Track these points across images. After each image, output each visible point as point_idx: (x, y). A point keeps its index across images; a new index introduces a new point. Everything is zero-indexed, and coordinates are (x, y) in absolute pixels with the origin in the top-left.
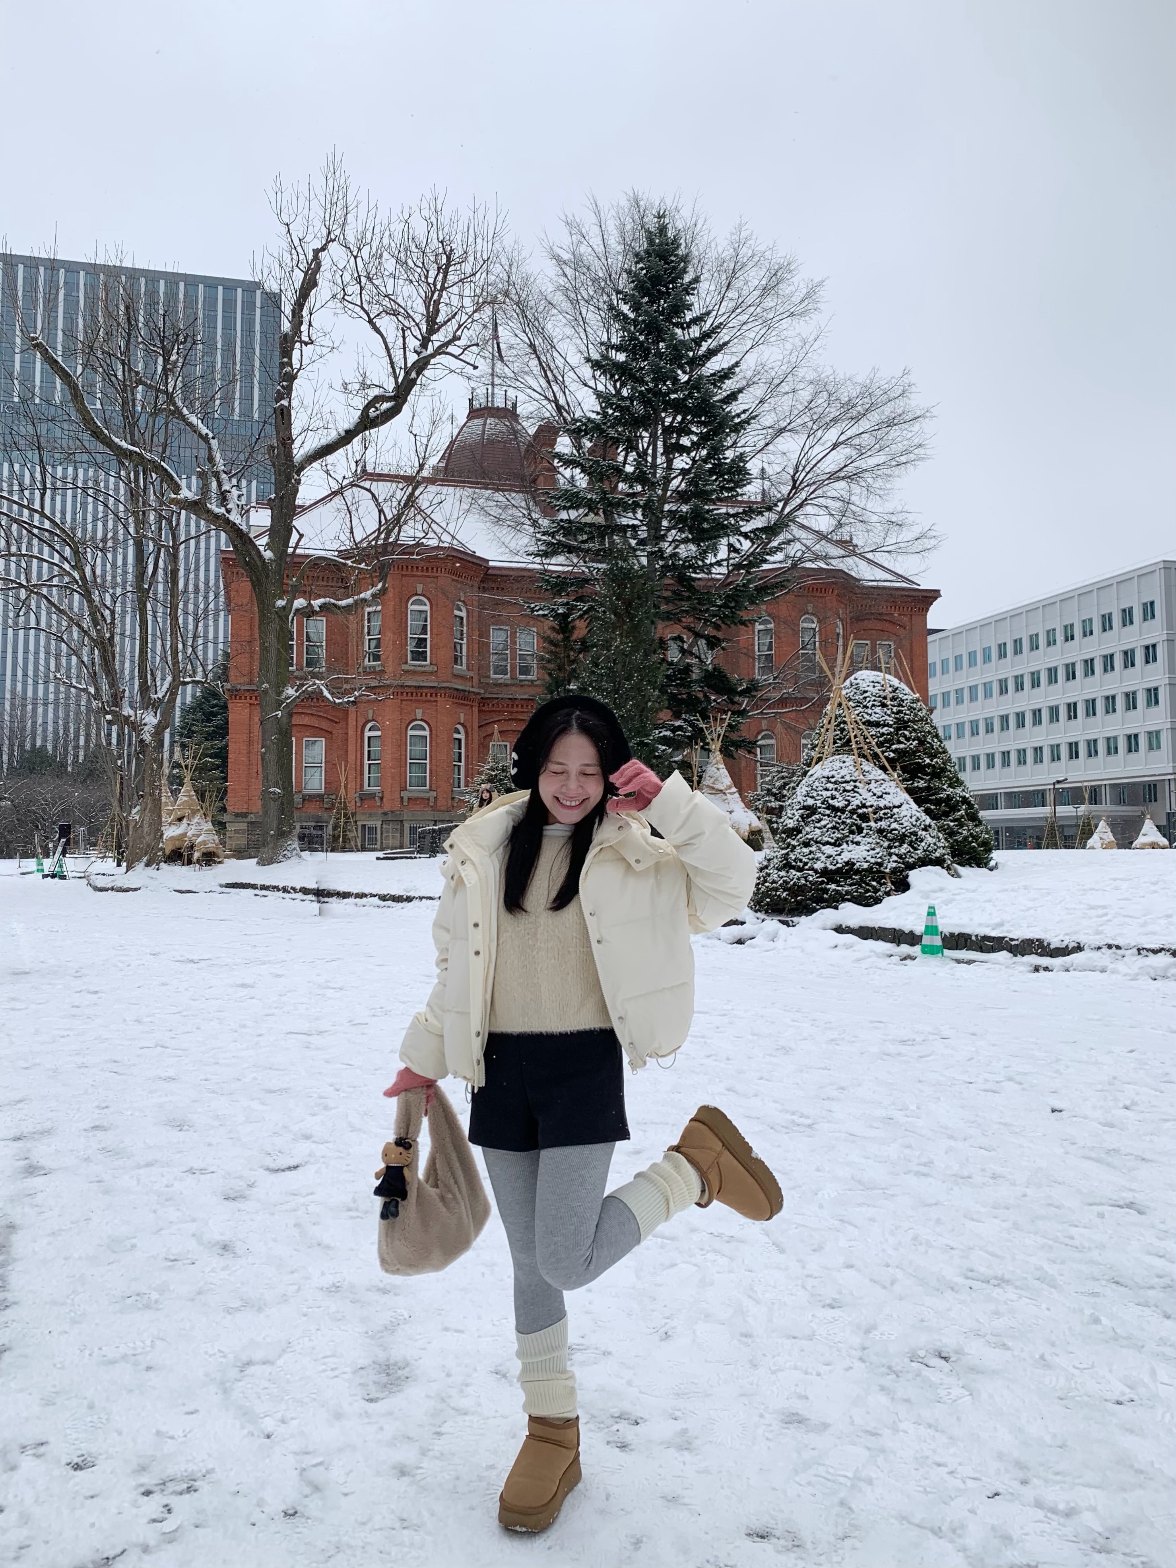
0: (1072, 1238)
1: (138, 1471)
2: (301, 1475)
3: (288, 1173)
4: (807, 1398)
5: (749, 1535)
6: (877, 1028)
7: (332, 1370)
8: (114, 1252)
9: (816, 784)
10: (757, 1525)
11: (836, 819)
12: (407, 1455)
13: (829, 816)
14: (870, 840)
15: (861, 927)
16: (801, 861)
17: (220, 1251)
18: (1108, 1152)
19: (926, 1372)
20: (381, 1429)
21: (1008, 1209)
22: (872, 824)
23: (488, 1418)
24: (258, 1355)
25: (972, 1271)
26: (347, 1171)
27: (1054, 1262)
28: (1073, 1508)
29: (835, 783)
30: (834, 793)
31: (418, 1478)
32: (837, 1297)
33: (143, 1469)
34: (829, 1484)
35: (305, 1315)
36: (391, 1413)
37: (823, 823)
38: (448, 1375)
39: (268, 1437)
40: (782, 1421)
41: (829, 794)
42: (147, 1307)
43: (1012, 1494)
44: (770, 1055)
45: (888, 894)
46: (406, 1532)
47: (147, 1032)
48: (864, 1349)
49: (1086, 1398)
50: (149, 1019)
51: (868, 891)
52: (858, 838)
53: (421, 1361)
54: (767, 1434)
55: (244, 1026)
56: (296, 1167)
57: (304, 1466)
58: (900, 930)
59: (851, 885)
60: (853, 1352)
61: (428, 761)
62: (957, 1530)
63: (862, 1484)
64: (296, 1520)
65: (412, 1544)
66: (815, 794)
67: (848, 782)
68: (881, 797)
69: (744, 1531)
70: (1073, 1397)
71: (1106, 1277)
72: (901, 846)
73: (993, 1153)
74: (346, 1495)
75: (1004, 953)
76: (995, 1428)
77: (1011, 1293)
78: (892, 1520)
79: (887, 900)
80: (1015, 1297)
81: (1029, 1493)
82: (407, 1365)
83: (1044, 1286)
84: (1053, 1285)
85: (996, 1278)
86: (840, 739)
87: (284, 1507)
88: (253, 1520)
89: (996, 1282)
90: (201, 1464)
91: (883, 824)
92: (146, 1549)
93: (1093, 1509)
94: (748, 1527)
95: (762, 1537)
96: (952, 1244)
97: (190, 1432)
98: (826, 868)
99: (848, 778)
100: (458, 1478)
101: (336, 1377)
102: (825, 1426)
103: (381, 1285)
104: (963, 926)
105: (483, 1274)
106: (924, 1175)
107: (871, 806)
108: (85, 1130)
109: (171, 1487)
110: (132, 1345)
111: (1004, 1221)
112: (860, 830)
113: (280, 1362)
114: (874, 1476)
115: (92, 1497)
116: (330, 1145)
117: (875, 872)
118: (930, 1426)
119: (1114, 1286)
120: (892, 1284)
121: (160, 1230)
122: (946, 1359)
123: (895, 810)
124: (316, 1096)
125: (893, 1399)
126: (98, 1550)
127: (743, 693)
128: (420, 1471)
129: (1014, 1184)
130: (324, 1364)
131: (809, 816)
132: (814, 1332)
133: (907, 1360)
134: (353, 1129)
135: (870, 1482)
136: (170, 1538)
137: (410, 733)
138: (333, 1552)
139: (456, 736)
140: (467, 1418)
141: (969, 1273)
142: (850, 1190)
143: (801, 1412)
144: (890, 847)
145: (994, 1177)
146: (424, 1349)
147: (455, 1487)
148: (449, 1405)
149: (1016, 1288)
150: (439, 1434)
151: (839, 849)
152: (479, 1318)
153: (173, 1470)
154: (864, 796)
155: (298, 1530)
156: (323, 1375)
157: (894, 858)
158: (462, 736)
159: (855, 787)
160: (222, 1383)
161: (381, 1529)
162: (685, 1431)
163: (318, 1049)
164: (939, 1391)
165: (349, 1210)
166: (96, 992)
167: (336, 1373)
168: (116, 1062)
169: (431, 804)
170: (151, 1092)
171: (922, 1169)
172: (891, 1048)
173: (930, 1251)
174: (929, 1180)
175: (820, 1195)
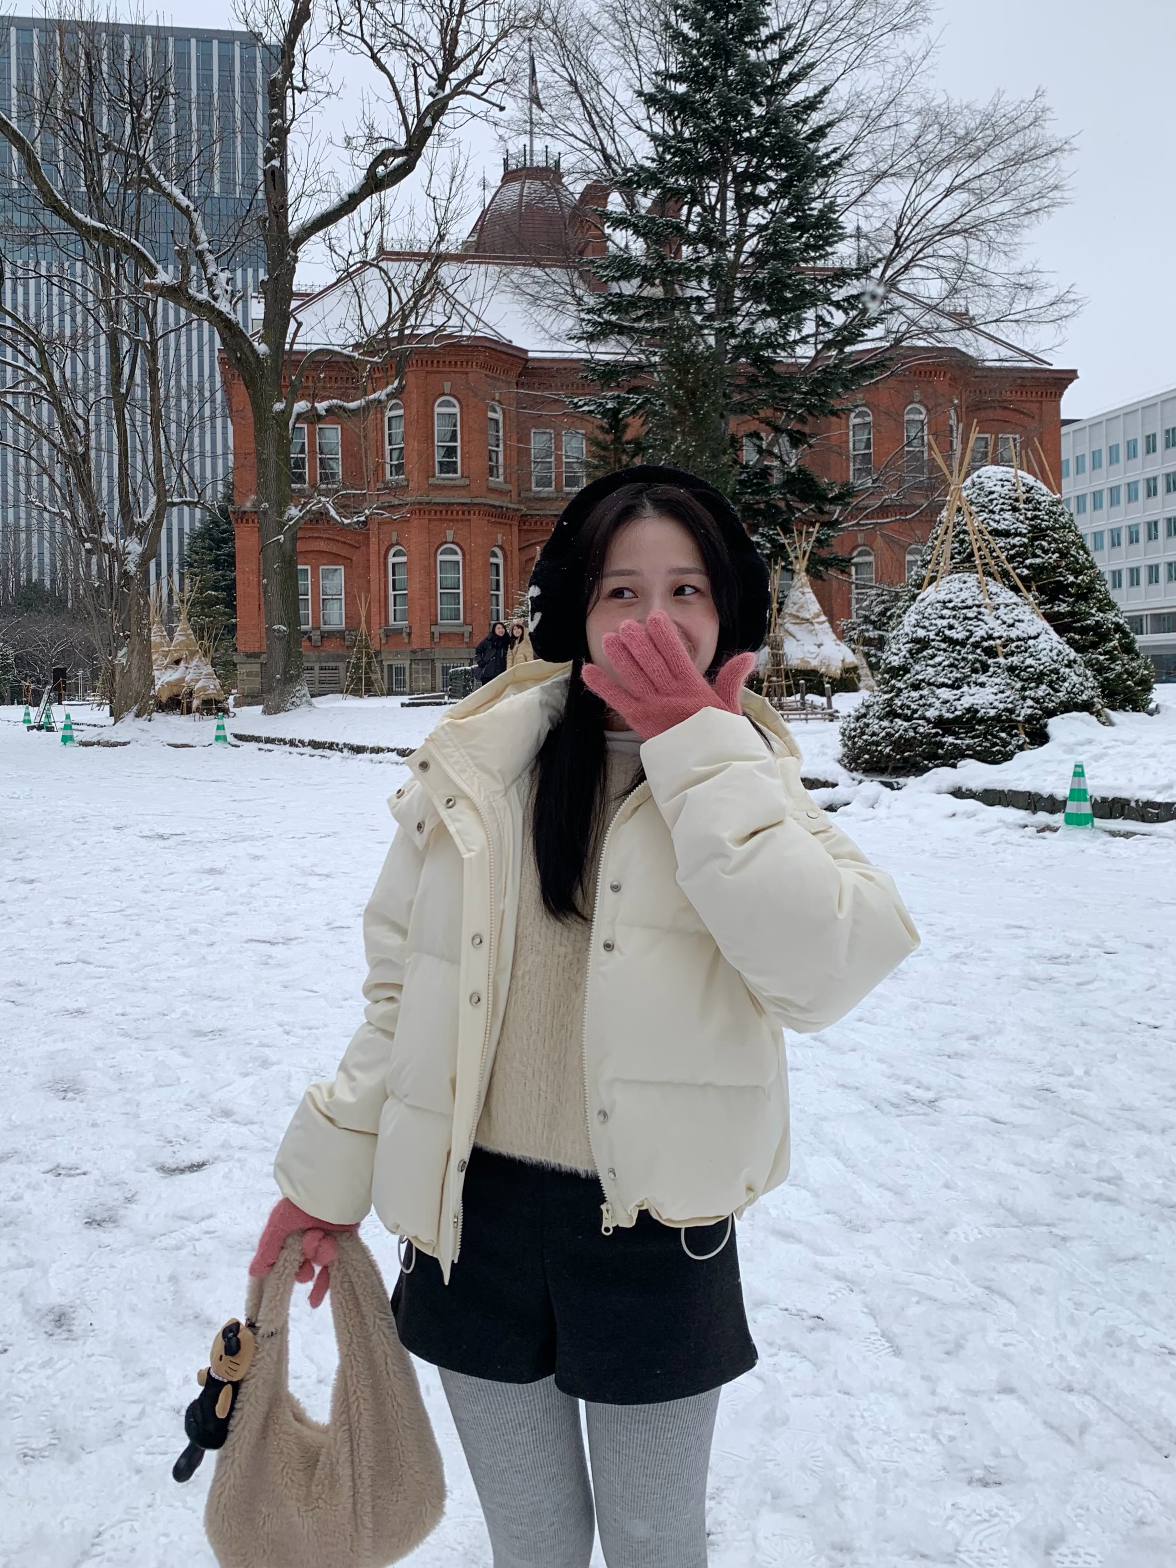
6: (1016, 937)
9: (929, 610)
11: (955, 655)
13: (945, 650)
14: (998, 680)
15: (986, 791)
16: (909, 707)
22: (1001, 660)
29: (953, 609)
30: (952, 621)
37: (938, 659)
41: (945, 622)
45: (1021, 748)
47: (73, 940)
50: (82, 920)
51: (995, 745)
52: (983, 678)
55: (194, 931)
58: (1037, 794)
59: (973, 738)
61: (461, 591)
66: (927, 623)
67: (970, 607)
68: (1013, 625)
72: (1037, 687)
79: (1019, 756)
86: (959, 553)
91: (1015, 660)
98: (941, 716)
99: (969, 602)
104: (1120, 789)
107: (1000, 637)
112: (985, 668)
116: (255, 1128)
117: (1005, 721)
123: (1031, 642)
127: (835, 500)
131: (920, 651)
137: (440, 558)
139: (493, 560)
144: (1023, 689)
151: (958, 692)
154: (991, 625)
157: (1030, 702)
158: (500, 561)
159: (980, 613)
163: (279, 965)
168: (19, 985)
169: (466, 640)
170: (46, 1034)
171: (1108, 1190)
172: (1039, 969)
173: (1138, 1359)
174: (1119, 1209)
175: (951, 1237)
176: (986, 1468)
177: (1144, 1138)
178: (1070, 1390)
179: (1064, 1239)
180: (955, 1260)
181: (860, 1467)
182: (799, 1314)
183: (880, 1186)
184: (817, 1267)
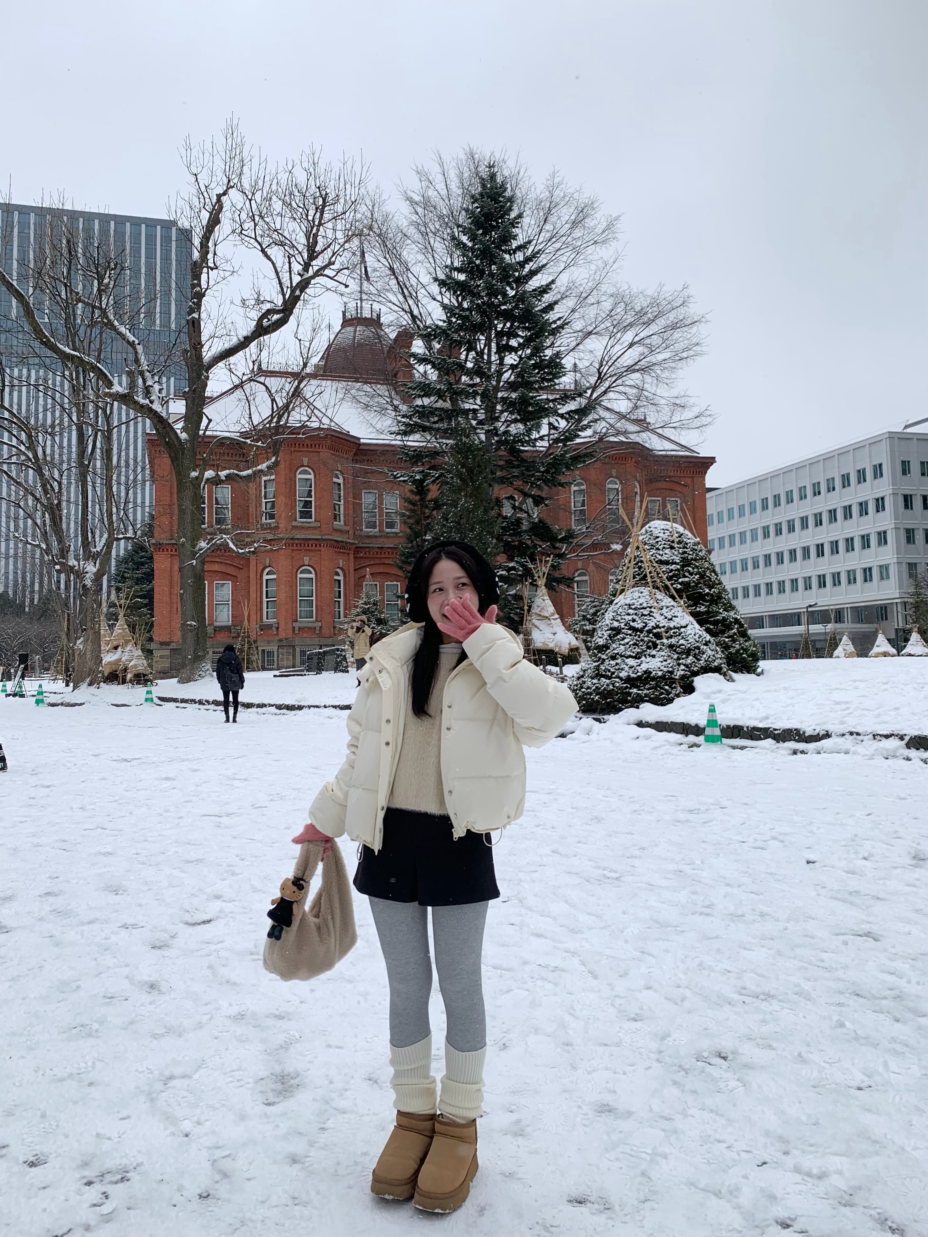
0: (823, 961)
1: (82, 1166)
2: (213, 1165)
3: (202, 926)
4: (615, 1092)
5: (570, 1201)
6: (670, 801)
7: (238, 1081)
8: (63, 992)
9: (620, 610)
10: (576, 1193)
11: (636, 638)
12: (298, 1147)
13: (630, 635)
14: (663, 653)
15: (657, 722)
16: (609, 671)
17: (149, 990)
18: (851, 893)
19: (709, 1069)
20: (277, 1126)
21: (773, 940)
22: (665, 641)
23: (363, 1116)
24: (178, 1071)
25: (745, 989)
26: (250, 924)
27: (809, 980)
28: (824, 1172)
29: (635, 609)
30: (634, 617)
31: (307, 1164)
32: (639, 1012)
33: (85, 1164)
34: (633, 1159)
35: (216, 1038)
36: (285, 1114)
37: (626, 641)
38: (331, 1082)
39: (187, 1136)
40: (596, 1111)
41: (630, 618)
42: (90, 1035)
43: (776, 1163)
44: (586, 824)
45: (678, 696)
46: (297, 1207)
47: (90, 817)
48: (660, 1052)
49: (834, 1086)
50: (92, 807)
51: (662, 694)
52: (654, 652)
53: (309, 1072)
54: (584, 1122)
55: (167, 811)
56: (209, 921)
57: (215, 1158)
58: (688, 724)
59: (648, 689)
60: (652, 1055)
61: (314, 598)
62: (734, 1191)
63: (659, 1158)
64: (209, 1201)
65: (301, 1217)
66: (619, 618)
67: (645, 608)
68: (671, 619)
69: (566, 1198)
70: (824, 1086)
71: (849, 991)
72: (687, 657)
73: (761, 897)
74: (249, 1180)
75: (770, 740)
76: (763, 1111)
77: (775, 1005)
78: (682, 1186)
79: (677, 701)
80: (778, 1008)
81: (789, 1162)
82: (298, 1075)
83: (801, 999)
84: (808, 998)
85: (763, 994)
86: (638, 575)
87: (199, 1191)
88: (174, 1203)
89: (763, 997)
90: (132, 1159)
91: (673, 641)
92: (88, 1228)
93: (840, 1173)
94: (569, 1195)
95: (580, 1203)
96: (729, 968)
97: (123, 1134)
98: (629, 676)
99: (645, 605)
100: (338, 1164)
101: (241, 1086)
102: (630, 1114)
103: (277, 1013)
104: (737, 719)
105: (359, 1002)
106: (707, 915)
107: (664, 627)
108: (40, 896)
109: (108, 1178)
110: (76, 1066)
111: (769, 949)
112: (655, 646)
113: (196, 1076)
114: (667, 1151)
115: (44, 1188)
116: (236, 903)
117: (667, 679)
118: (712, 1111)
119: (855, 997)
120: (682, 1001)
121: (101, 973)
122: (725, 1058)
123: (682, 630)
124: (225, 864)
125: (683, 1091)
126: (48, 1231)
127: (562, 540)
128: (308, 1159)
129: (778, 921)
130: (231, 1076)
131: (615, 635)
132: (621, 1040)
133: (694, 1060)
134: (255, 890)
135: (665, 1157)
136: (107, 1218)
137: (300, 576)
138: (238, 1226)
139: (336, 577)
140: (346, 1116)
141: (742, 991)
142: (649, 928)
143: (610, 1104)
144: (679, 659)
145: (762, 915)
146: (311, 1062)
147: (336, 1171)
148: (331, 1106)
149: (779, 1001)
150: (323, 1129)
151: (639, 661)
152: (356, 1036)
153: (109, 1164)
154: (658, 619)
155: (210, 1209)
156: (231, 1085)
157: (682, 667)
158: (341, 578)
159: (651, 612)
160: (149, 1094)
161: (277, 1206)
162: (518, 1121)
163: (227, 827)
164: (719, 1083)
165: (252, 954)
166: (49, 787)
167: (241, 1083)
168: (64, 841)
169: (317, 632)
170: (93, 865)
171: (706, 910)
172: (681, 816)
173: (712, 974)
174: (712, 918)
175: (625, 933)
176: (636, 1014)
177: (729, 889)
178: (679, 987)
179: (683, 932)
180: (626, 941)
181: (576, 1018)
182: (546, 966)
183: (589, 914)
184: (555, 947)
